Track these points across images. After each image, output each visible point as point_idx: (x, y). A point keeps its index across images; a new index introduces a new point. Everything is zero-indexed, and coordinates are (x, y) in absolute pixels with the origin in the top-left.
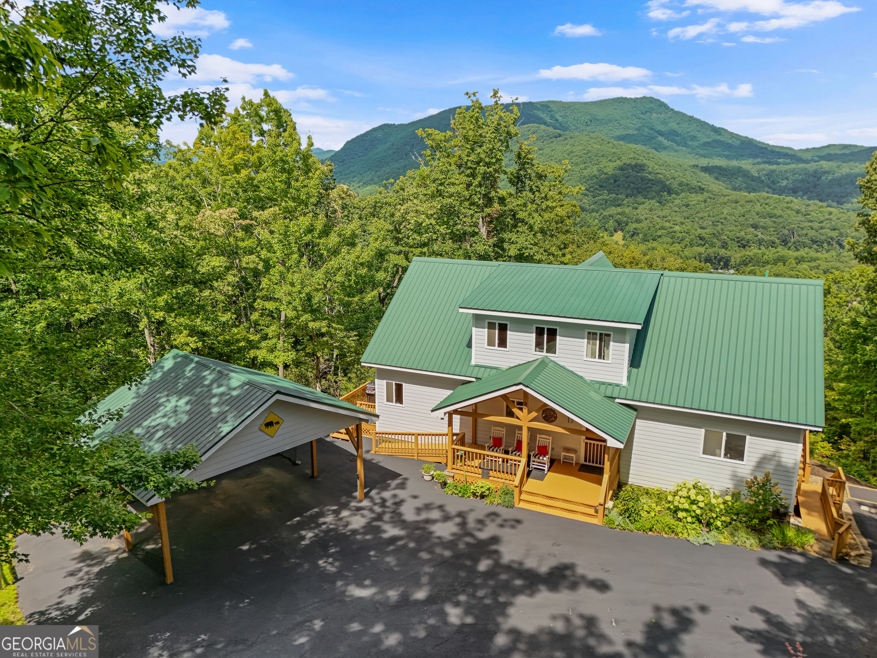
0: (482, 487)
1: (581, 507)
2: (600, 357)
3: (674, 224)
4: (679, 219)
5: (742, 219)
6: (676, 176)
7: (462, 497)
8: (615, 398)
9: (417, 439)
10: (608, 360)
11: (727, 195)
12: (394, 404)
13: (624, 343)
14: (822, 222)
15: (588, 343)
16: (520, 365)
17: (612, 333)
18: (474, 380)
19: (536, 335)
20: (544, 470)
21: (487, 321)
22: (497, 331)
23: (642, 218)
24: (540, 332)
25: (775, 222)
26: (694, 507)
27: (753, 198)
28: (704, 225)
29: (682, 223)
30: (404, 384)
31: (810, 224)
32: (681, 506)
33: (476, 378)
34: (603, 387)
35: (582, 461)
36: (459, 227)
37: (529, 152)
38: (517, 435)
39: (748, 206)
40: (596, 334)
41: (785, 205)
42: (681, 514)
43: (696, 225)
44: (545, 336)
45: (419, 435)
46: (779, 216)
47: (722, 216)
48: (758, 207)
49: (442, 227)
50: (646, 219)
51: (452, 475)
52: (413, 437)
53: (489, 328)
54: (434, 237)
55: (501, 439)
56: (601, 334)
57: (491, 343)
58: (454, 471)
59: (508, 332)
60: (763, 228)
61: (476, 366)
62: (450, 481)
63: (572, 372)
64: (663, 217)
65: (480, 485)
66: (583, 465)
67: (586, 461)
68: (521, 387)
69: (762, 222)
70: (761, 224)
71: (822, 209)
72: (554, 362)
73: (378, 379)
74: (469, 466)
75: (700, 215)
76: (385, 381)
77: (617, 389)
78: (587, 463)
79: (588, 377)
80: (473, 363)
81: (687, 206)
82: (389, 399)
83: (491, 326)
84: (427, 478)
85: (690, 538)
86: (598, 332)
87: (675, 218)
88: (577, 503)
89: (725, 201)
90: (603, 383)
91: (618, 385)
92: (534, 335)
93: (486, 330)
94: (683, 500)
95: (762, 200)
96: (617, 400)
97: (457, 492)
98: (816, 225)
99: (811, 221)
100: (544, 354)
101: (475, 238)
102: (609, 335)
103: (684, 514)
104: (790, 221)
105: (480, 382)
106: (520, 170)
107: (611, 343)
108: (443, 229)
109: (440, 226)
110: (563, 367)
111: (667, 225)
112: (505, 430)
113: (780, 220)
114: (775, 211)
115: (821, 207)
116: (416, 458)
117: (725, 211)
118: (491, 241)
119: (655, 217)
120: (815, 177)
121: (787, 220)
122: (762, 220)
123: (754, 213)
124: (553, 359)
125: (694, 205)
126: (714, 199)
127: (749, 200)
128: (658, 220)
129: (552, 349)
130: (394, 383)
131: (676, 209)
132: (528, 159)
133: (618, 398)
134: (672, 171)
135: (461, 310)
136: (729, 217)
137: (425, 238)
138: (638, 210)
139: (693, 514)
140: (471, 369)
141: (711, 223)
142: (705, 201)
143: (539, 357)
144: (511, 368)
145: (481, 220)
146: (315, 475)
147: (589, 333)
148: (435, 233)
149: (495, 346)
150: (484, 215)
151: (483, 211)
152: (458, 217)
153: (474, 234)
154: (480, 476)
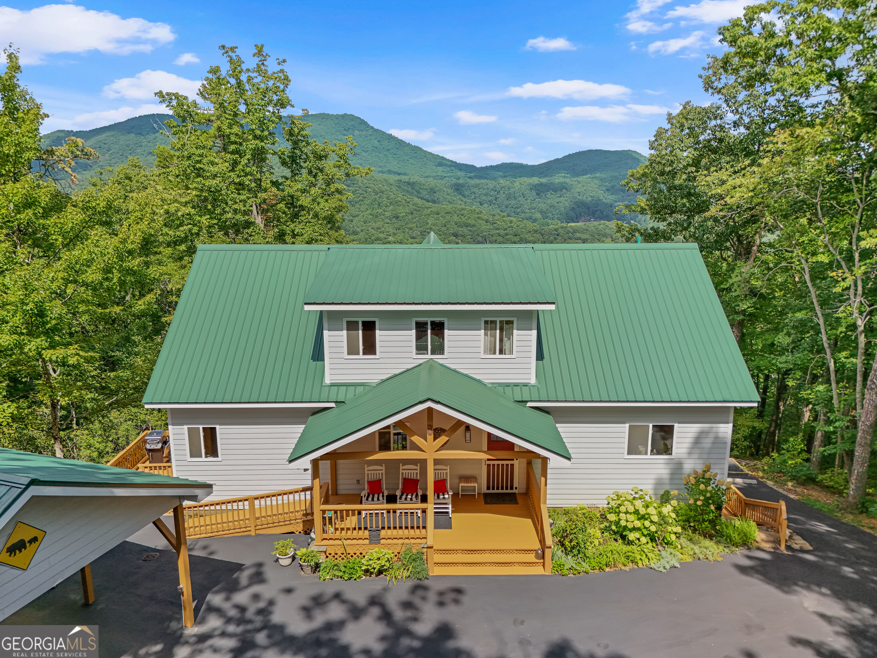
0: (379, 559)
1: (515, 555)
2: (501, 352)
3: (387, 235)
4: (391, 230)
5: (444, 229)
6: (384, 190)
7: (350, 579)
8: (527, 402)
9: (252, 506)
10: (511, 353)
11: (429, 208)
12: (203, 459)
13: (531, 330)
14: (506, 229)
15: (486, 334)
16: (396, 376)
17: (515, 320)
18: (333, 405)
19: (417, 331)
20: (447, 513)
21: (345, 320)
22: (360, 332)
23: (359, 230)
24: (421, 327)
25: (470, 231)
26: (647, 523)
27: (451, 210)
28: (414, 235)
29: (395, 234)
30: (218, 427)
31: (497, 231)
32: (630, 526)
33: (336, 402)
34: (508, 390)
35: (484, 490)
36: (230, 215)
37: (302, 129)
38: (401, 471)
39: (448, 217)
40: (496, 322)
41: (476, 216)
42: (632, 536)
43: (407, 235)
44: (429, 331)
45: (256, 498)
46: (473, 225)
47: (428, 226)
48: (456, 218)
49: (204, 218)
50: (362, 231)
51: (323, 549)
52: (246, 503)
53: (348, 330)
54: (195, 230)
55: (379, 481)
56: (501, 322)
57: (352, 350)
58: (325, 542)
59: (378, 332)
60: (462, 236)
61: (332, 385)
62: (322, 559)
63: (466, 376)
64: (377, 228)
65: (375, 556)
66: (485, 495)
67: (488, 488)
68: (429, 404)
69: (461, 231)
70: (460, 233)
71: (504, 219)
72: (442, 365)
73: (173, 425)
74: (342, 529)
75: (410, 226)
76: (186, 427)
77: (525, 390)
78: (491, 491)
79: (487, 379)
80: (328, 381)
81: (397, 218)
82: (194, 453)
83: (351, 326)
84: (285, 562)
85: (652, 565)
86: (498, 320)
87: (387, 230)
88: (510, 550)
89: (429, 212)
90: (508, 385)
91: (525, 385)
92: (414, 332)
93: (345, 332)
94: (631, 517)
95: (458, 212)
96: (529, 404)
97: (341, 574)
98: (502, 232)
99: (498, 229)
100: (429, 356)
101: (251, 230)
102: (512, 322)
103: (637, 535)
104: (482, 229)
105: (343, 407)
106: (294, 148)
107: (515, 332)
108: (205, 220)
109: (201, 216)
110: (454, 371)
111: (382, 236)
112: (384, 468)
113: (474, 229)
114: (470, 221)
115: (504, 217)
116: (253, 533)
117: (430, 222)
118: (271, 233)
119: (370, 229)
120: (496, 191)
121: (479, 229)
122: (460, 229)
123: (453, 224)
124: (441, 361)
125: (403, 217)
126: (419, 211)
127: (448, 211)
128: (373, 231)
129: (439, 349)
130: (201, 427)
131: (387, 220)
132: (302, 136)
133: (531, 401)
134: (380, 185)
135: (307, 308)
136: (433, 227)
137: (181, 232)
138: (353, 223)
139: (646, 532)
140: (325, 391)
141: (419, 233)
142: (412, 213)
143: (421, 361)
144: (384, 381)
145: (254, 207)
146: (91, 600)
147: (486, 322)
148: (195, 225)
149: (358, 354)
150: (258, 201)
151: (256, 197)
152: (227, 204)
153: (248, 224)
154: (367, 541)
